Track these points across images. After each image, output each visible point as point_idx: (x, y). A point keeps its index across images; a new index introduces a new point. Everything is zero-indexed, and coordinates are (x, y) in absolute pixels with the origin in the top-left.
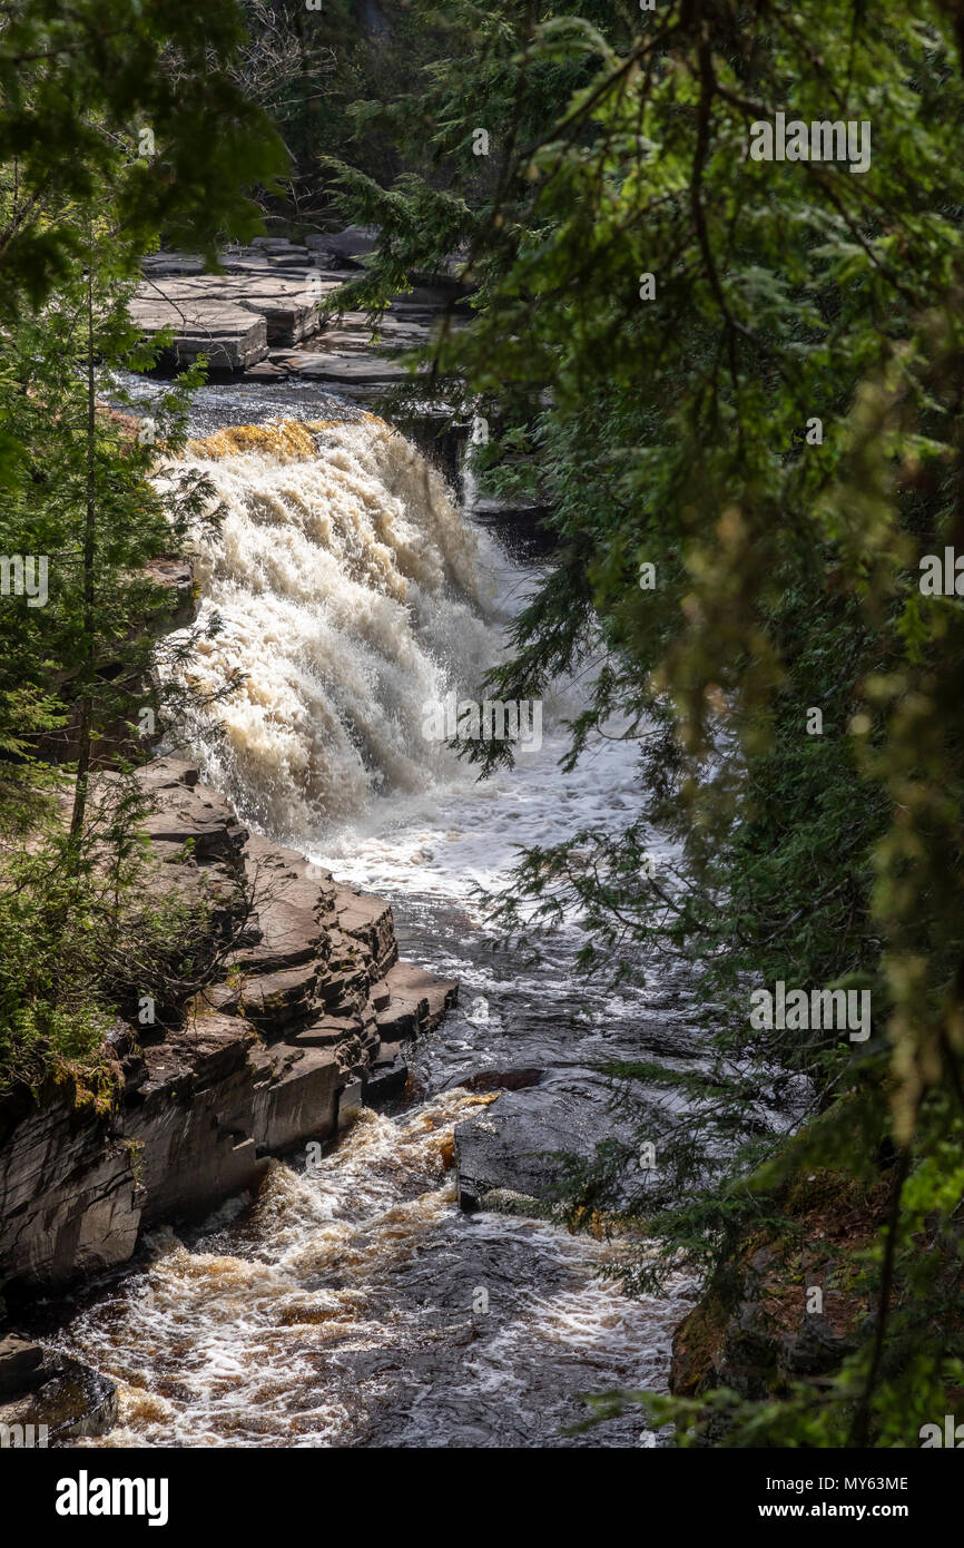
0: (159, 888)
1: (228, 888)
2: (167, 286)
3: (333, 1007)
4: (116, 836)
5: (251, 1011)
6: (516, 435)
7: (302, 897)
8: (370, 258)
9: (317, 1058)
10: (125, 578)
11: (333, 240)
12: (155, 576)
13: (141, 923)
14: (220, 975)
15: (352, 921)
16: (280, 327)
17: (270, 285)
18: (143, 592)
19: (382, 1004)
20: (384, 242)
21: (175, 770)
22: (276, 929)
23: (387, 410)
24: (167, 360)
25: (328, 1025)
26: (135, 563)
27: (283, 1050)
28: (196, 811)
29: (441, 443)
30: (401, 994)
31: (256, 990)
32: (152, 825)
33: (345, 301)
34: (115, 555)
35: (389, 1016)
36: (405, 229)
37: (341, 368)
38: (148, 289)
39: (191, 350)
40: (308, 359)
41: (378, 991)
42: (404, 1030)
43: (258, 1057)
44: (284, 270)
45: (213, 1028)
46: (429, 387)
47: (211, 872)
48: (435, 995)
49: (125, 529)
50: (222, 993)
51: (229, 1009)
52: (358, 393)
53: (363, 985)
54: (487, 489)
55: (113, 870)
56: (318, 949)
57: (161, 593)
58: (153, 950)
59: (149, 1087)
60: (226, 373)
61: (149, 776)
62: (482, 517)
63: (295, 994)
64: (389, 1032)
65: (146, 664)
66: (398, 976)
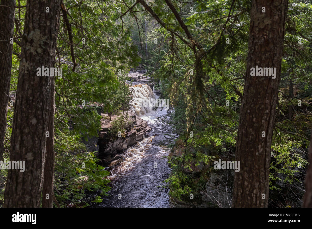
0: (129, 120)
1: (135, 120)
2: (131, 74)
3: (142, 129)
4: (126, 116)
5: (136, 130)
6: (157, 85)
7: (140, 121)
8: (146, 72)
9: (141, 133)
10: (127, 96)
11: (144, 71)
12: (129, 96)
13: (128, 123)
14: (134, 127)
15: (144, 123)
16: (139, 77)
17: (139, 74)
18: (128, 97)
19: (146, 129)
20: (147, 70)
21: (130, 111)
22: (138, 123)
23: (147, 84)
24: (130, 80)
25: (142, 131)
26: (128, 95)
27: (139, 133)
28: (132, 114)
29: (152, 86)
30: (148, 128)
31: (137, 128)
32: (129, 115)
33: (144, 75)
34: (126, 94)
35: (147, 130)
36: (149, 70)
37: (144, 81)
38: (129, 74)
39: (132, 79)
40: (141, 80)
41: (146, 128)
42: (148, 131)
43: (137, 133)
44: (139, 73)
45: (133, 131)
46: (151, 82)
47: (133, 119)
48: (150, 129)
49: (127, 92)
50: (134, 128)
51: (135, 130)
52: (145, 82)
53: (145, 128)
54: (155, 90)
55: (126, 119)
56: (142, 125)
57: (130, 97)
58: (129, 125)
59: (128, 135)
60: (135, 80)
61: (129, 111)
62: (155, 92)
63: (140, 128)
64: (147, 132)
65: (129, 103)
66: (147, 127)
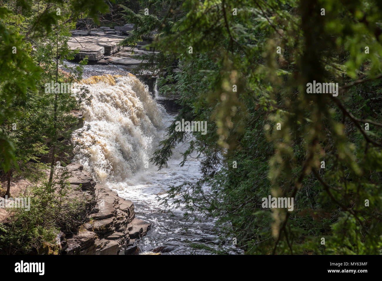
0: (72, 197)
1: (90, 197)
2: (78, 39)
3: (117, 229)
4: (61, 183)
5: (96, 230)
6: (170, 77)
7: (110, 200)
8: (132, 32)
9: (113, 243)
10: (65, 115)
11: (122, 28)
12: (73, 114)
13: (67, 206)
14: (88, 221)
15: (123, 207)
16: (108, 50)
17: (105, 39)
18: (69, 118)
19: (130, 229)
20: (135, 28)
21: (76, 167)
22: (103, 207)
23: (135, 72)
24: (77, 58)
25: (116, 234)
26: (68, 111)
27: (104, 241)
28: (82, 177)
29: (149, 81)
30: (136, 227)
31: (97, 224)
32: (71, 180)
33: (125, 44)
34: (62, 108)
35: (132, 232)
36: (141, 24)
37: (123, 61)
38: (73, 39)
39: (84, 56)
40: (114, 59)
41: (129, 226)
42: (137, 236)
43: (97, 242)
44: (108, 35)
45: (85, 234)
46: (146, 66)
47: (86, 193)
48: (144, 227)
49: (65, 102)
50: (88, 225)
51: (90, 230)
52: (127, 68)
53: (126, 224)
54: (161, 94)
55: (60, 192)
56: (114, 214)
57: (75, 119)
58: (70, 213)
59: (68, 250)
60: (93, 61)
61: (70, 167)
62: (159, 101)
63: (107, 226)
64: (132, 237)
65: (69, 137)
66: (135, 221)
